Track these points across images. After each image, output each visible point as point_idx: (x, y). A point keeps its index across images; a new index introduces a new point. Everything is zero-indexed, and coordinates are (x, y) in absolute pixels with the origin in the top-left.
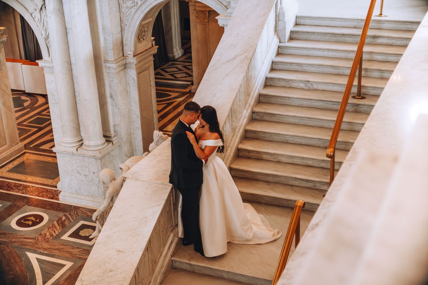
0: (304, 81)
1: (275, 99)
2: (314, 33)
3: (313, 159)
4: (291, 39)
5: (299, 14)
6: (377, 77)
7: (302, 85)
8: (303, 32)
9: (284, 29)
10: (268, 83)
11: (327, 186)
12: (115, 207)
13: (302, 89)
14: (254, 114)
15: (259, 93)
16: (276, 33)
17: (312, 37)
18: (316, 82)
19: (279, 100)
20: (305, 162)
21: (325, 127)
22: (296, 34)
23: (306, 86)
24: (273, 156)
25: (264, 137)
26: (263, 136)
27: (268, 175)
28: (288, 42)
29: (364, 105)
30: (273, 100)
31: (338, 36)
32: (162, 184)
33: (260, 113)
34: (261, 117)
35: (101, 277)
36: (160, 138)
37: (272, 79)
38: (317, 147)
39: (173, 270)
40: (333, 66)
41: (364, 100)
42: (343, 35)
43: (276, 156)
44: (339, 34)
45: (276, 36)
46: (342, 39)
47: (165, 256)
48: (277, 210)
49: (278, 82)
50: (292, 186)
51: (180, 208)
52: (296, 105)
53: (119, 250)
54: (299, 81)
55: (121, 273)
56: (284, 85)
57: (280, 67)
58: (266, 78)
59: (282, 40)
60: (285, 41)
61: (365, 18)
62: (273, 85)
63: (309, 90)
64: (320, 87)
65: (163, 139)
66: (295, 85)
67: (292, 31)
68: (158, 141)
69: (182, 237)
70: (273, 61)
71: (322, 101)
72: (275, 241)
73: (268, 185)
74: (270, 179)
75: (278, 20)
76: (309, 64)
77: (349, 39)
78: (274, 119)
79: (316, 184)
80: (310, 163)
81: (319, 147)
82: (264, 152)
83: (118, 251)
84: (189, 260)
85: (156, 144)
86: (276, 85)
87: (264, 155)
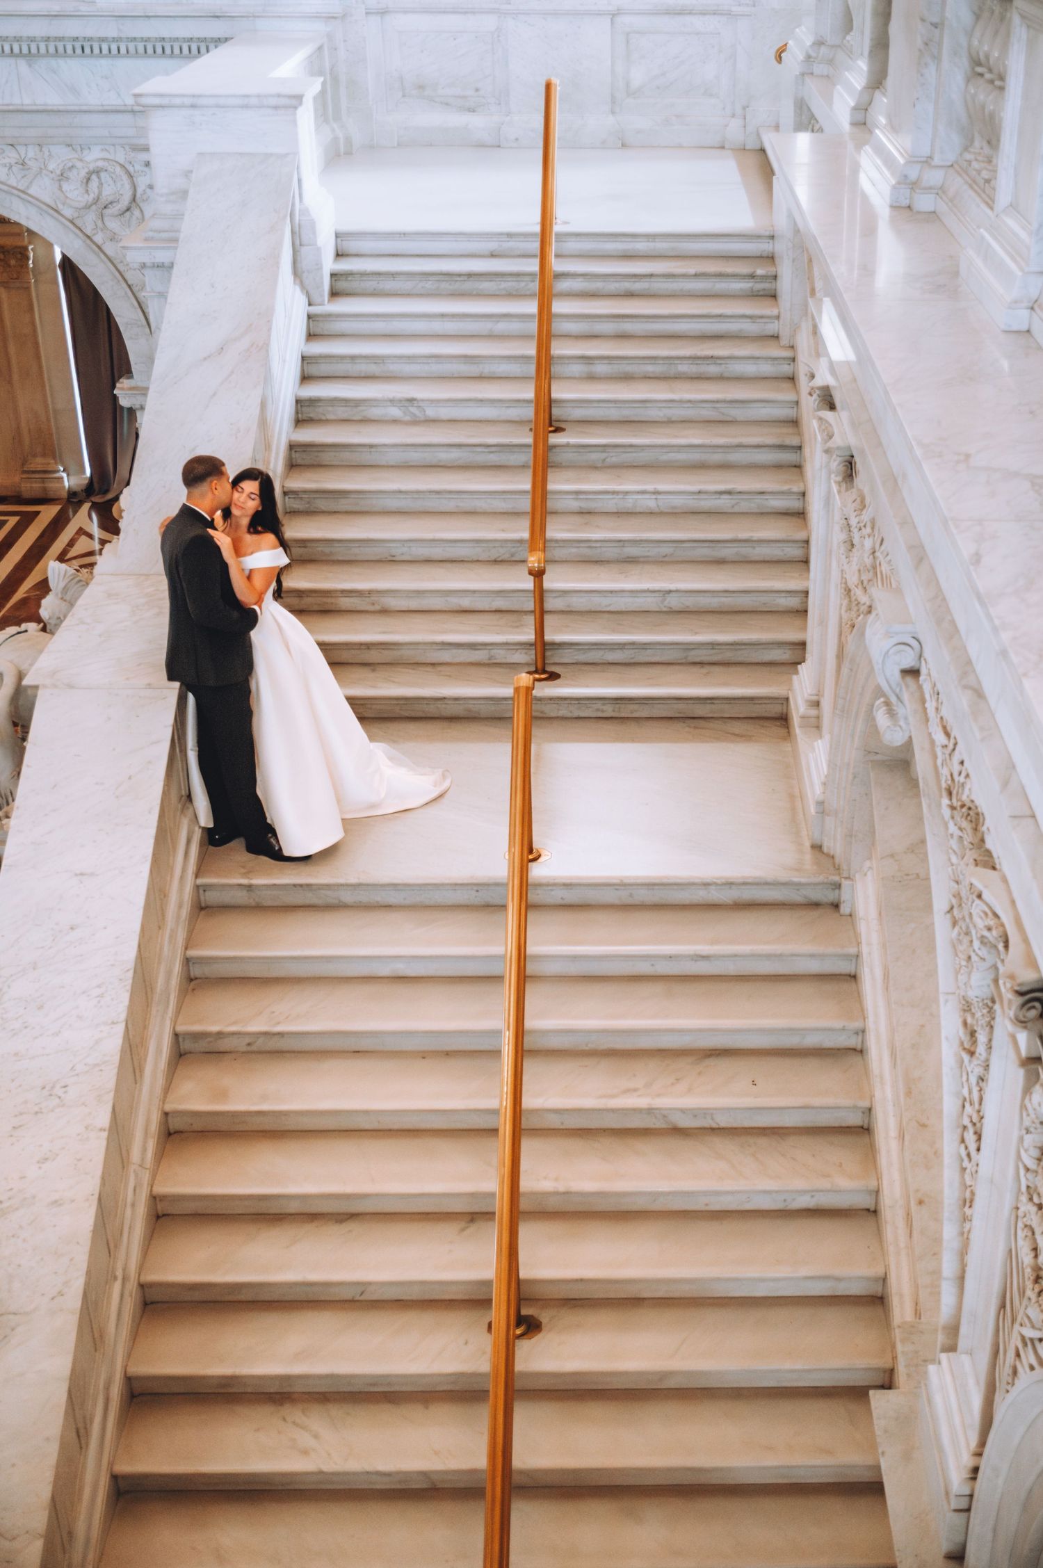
0: (400, 401)
1: (334, 454)
2: (393, 275)
3: (474, 592)
4: (334, 294)
5: (345, 227)
6: (577, 375)
7: (395, 412)
8: (363, 274)
9: (319, 267)
10: (305, 413)
11: (524, 651)
12: (28, 766)
13: (395, 421)
14: (287, 497)
15: (290, 441)
16: (298, 281)
17: (389, 285)
18: (432, 401)
19: (346, 456)
20: (455, 602)
21: (479, 510)
22: (346, 280)
23: (404, 412)
24: (367, 599)
25: (331, 554)
26: (327, 550)
27: (368, 646)
28: (329, 301)
29: (567, 445)
30: (327, 457)
31: (458, 279)
32: (149, 686)
33: (305, 492)
34: (309, 503)
35: (50, 948)
36: (72, 579)
37: (313, 402)
38: (472, 562)
39: (203, 912)
40: (466, 357)
41: (562, 433)
42: (470, 275)
43: (373, 599)
44: (460, 275)
45: (298, 289)
46: (469, 285)
47: (182, 878)
48: (412, 727)
49: (330, 409)
50: (433, 664)
51: (192, 750)
52: (392, 463)
53: (78, 872)
54: (386, 401)
55: (105, 928)
56: (345, 416)
57: (324, 369)
58: (297, 401)
59: (316, 299)
60: (324, 301)
61: (537, 229)
62: (316, 418)
63: (415, 422)
64: (445, 412)
65: (80, 581)
66: (375, 412)
67: (335, 272)
68: (65, 590)
69: (211, 825)
70: (305, 354)
71: (460, 446)
72: (441, 796)
73: (374, 670)
74: (373, 656)
75: (297, 242)
76: (401, 357)
77: (486, 286)
78: (343, 504)
79: (495, 651)
80: (466, 603)
81: (478, 561)
82: (343, 591)
83: (76, 875)
84: (245, 875)
85: (62, 598)
86: (324, 418)
87: (342, 599)
